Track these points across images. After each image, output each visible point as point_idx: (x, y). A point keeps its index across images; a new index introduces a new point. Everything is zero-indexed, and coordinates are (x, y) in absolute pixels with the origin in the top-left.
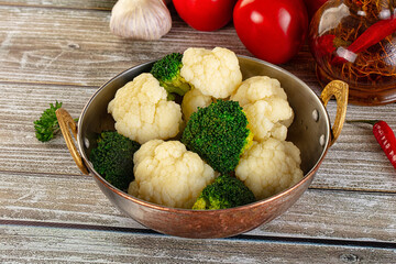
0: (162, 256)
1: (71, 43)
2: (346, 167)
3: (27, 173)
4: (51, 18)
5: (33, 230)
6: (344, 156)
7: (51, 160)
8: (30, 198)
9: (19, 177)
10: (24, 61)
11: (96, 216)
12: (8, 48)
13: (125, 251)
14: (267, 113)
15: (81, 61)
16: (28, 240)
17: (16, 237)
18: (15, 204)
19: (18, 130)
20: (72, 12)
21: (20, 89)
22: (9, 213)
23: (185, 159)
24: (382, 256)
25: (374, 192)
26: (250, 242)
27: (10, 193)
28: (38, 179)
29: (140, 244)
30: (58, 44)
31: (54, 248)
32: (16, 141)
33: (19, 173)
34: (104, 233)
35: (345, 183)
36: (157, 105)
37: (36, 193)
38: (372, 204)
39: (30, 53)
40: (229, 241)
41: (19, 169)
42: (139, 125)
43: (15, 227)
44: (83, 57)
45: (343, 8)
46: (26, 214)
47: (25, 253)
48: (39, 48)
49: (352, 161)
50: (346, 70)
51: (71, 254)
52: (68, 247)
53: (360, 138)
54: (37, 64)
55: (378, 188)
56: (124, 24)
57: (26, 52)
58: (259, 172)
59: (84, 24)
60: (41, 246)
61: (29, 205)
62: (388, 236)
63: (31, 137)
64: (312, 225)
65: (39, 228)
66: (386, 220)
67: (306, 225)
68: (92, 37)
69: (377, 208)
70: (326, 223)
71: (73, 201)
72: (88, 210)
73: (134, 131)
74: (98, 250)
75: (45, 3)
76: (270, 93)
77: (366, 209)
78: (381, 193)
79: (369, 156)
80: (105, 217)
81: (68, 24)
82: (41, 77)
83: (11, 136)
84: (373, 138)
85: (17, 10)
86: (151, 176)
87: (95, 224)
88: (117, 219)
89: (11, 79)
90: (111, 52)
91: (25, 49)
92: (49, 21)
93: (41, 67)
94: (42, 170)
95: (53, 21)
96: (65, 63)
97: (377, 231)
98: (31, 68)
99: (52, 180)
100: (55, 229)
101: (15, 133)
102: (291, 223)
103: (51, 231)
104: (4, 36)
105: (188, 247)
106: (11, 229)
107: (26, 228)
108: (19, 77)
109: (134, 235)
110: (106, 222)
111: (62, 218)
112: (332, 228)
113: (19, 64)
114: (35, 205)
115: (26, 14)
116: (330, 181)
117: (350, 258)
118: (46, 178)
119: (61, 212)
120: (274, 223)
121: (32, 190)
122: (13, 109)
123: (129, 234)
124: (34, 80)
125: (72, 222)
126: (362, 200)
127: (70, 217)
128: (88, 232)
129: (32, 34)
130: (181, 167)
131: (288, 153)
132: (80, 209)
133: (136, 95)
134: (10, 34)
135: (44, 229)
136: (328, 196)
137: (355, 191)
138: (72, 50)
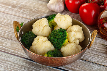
0: (33, 68)
1: (36, 9)
2: (96, 57)
3: (8, 39)
5: (3, 53)
6: (97, 53)
8: (6, 45)
10: (21, 11)
11: (21, 53)
12: (19, 7)
13: (24, 64)
14: (74, 35)
18: (1, 46)
19: (11, 27)
20: (40, 1)
21: (17, 17)
23: (46, 42)
25: (101, 65)
26: (59, 70)
27: (1, 43)
28: (10, 41)
29: (29, 63)
30: (32, 8)
31: (6, 59)
32: (9, 30)
33: (6, 38)
34: (21, 58)
35: (93, 61)
36: (44, 27)
38: (99, 68)
39: (24, 9)
40: (53, 68)
42: (38, 31)
44: (37, 13)
46: (3, 49)
48: (27, 9)
49: (98, 55)
50: (105, 30)
51: (9, 62)
52: (9, 59)
53: (104, 50)
54: (24, 12)
55: (103, 64)
56: (50, 6)
57: (23, 9)
58: (66, 51)
60: (2, 58)
61: (5, 47)
64: (79, 70)
67: (77, 69)
68: (42, 8)
70: (83, 70)
71: (16, 48)
72: (19, 51)
73: (37, 32)
74: (17, 62)
76: (77, 30)
77: (96, 69)
78: (103, 65)
79: (104, 55)
81: (38, 4)
82: (24, 16)
83: (9, 29)
86: (35, 45)
87: (19, 55)
89: (16, 15)
91: (23, 8)
92: (33, 2)
93: (25, 13)
94: (12, 39)
95: (34, 3)
96: (32, 14)
99: (14, 42)
100: (8, 54)
101: (10, 28)
102: (73, 68)
103: (7, 54)
104: (20, 4)
105: (41, 67)
107: (1, 52)
108: (18, 14)
109: (28, 61)
110: (22, 55)
111: (12, 52)
113: (20, 11)
114: (6, 47)
116: (89, 59)
118: (12, 41)
119: (12, 50)
120: (68, 66)
121: (7, 43)
123: (27, 60)
124: (21, 16)
125: (13, 54)
126: (96, 66)
127: (14, 52)
129: (27, 5)
130: (44, 44)
131: (77, 48)
132: (17, 51)
133: (40, 23)
135: (5, 54)
136: (87, 63)
137: (95, 63)
138: (35, 11)
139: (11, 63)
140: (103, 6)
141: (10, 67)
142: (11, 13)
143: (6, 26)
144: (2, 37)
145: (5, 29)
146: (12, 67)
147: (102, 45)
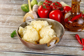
1: (19, 21)
2: (70, 42)
3: (9, 43)
4: (15, 17)
5: (9, 52)
6: (69, 41)
7: (13, 41)
9: (7, 44)
10: (10, 24)
11: (21, 50)
12: (7, 22)
16: (8, 54)
17: (6, 54)
18: (6, 48)
19: (7, 35)
20: (19, 16)
21: (8, 29)
22: (5, 50)
25: (75, 47)
26: (50, 55)
27: (5, 46)
28: (11, 44)
30: (16, 21)
32: (7, 37)
34: (22, 53)
35: (69, 45)
37: (10, 46)
39: (11, 23)
41: (7, 42)
43: (6, 52)
45: (70, 13)
46: (8, 50)
48: (13, 22)
49: (71, 41)
50: (70, 25)
53: (73, 37)
54: (12, 25)
55: (76, 46)
57: (10, 23)
59: (21, 18)
60: (10, 55)
61: (9, 48)
62: (77, 55)
63: (10, 37)
64: (63, 52)
65: (10, 52)
66: (77, 52)
67: (61, 52)
69: (75, 50)
70: (65, 52)
71: (17, 48)
72: (19, 49)
75: (14, 14)
77: (73, 50)
79: (74, 41)
80: (23, 50)
81: (18, 18)
82: (13, 27)
83: (6, 37)
84: (75, 37)
85: (9, 16)
88: (25, 51)
89: (7, 27)
93: (13, 25)
94: (11, 42)
95: (16, 17)
96: (17, 24)
97: (75, 53)
98: (11, 25)
99: (13, 44)
100: (13, 52)
101: (7, 36)
102: (58, 52)
103: (12, 53)
104: (6, 20)
106: (5, 52)
107: (8, 52)
108: (8, 27)
109: (28, 54)
110: (23, 51)
111: (15, 50)
112: (66, 53)
114: (10, 48)
115: (11, 16)
116: (66, 45)
118: (12, 44)
119: (14, 49)
120: (55, 52)
121: (9, 46)
122: (7, 32)
124: (11, 27)
125: (16, 51)
126: (73, 48)
127: (16, 50)
128: (19, 53)
129: (11, 19)
134: (8, 19)
135: (11, 52)
136: (66, 47)
137: (71, 47)
138: (19, 22)
140: (63, 11)
142: (3, 27)
143: (4, 35)
144: (4, 42)
145: (3, 37)
147: (70, 35)
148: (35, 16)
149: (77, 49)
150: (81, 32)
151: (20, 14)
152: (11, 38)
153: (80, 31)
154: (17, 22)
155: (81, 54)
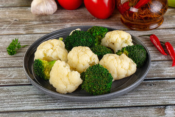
1: (15, 19)
3: (7, 67)
4: (4, 11)
5: (15, 87)
7: (17, 62)
8: (11, 76)
9: (4, 69)
15: (21, 25)
16: (14, 91)
17: (8, 91)
18: (5, 79)
20: (13, 8)
22: (3, 82)
24: (163, 83)
25: (155, 61)
27: (2, 75)
28: (13, 69)
30: (9, 20)
31: (25, 93)
33: (4, 67)
37: (13, 74)
38: (155, 65)
41: (3, 66)
43: (7, 87)
44: (21, 24)
46: (10, 82)
47: (14, 96)
48: (2, 22)
51: (33, 95)
52: (32, 92)
54: (2, 28)
55: (156, 59)
56: (38, 8)
59: (19, 12)
60: (20, 93)
61: (11, 79)
62: (164, 76)
63: (6, 54)
66: (162, 70)
68: (23, 16)
69: (157, 66)
81: (12, 12)
82: (5, 32)
84: (150, 42)
90: (33, 21)
93: (4, 29)
95: (5, 12)
96: (14, 27)
97: (159, 74)
99: (19, 69)
100: (24, 86)
106: (5, 88)
107: (12, 87)
111: (26, 82)
114: (13, 79)
117: (151, 85)
118: (16, 69)
119: (25, 80)
121: (11, 73)
124: (2, 34)
135: (19, 87)
138: (16, 22)
139: (38, 96)
141: (40, 101)
146: (44, 101)
147: (139, 36)
148: (52, 5)
149: (161, 64)
150: (158, 31)
151: (13, 3)
152: (9, 56)
153: (155, 29)
154: (13, 21)
155: (171, 74)
